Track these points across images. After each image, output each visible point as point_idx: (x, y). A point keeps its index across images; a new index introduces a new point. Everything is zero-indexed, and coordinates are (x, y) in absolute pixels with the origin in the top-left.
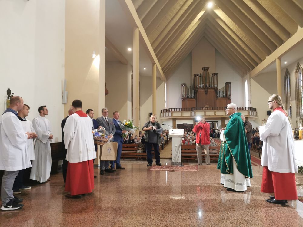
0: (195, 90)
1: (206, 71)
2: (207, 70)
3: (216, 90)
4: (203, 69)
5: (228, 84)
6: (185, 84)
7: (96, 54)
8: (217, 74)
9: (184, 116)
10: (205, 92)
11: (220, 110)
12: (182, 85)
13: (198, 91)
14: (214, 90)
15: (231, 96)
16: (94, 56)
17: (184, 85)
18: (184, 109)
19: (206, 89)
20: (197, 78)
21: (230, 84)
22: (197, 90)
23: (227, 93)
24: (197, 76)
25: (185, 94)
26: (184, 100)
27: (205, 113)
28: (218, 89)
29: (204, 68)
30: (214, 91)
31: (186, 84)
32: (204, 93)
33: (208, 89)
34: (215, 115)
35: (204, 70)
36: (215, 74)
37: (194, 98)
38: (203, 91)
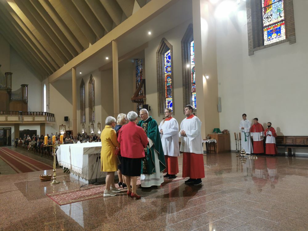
3: (9, 92)
5: (24, 86)
8: (11, 74)
11: (13, 114)
14: (7, 91)
15: (27, 100)
21: (27, 86)
23: (23, 96)
28: (12, 91)
34: (7, 121)
36: (9, 74)
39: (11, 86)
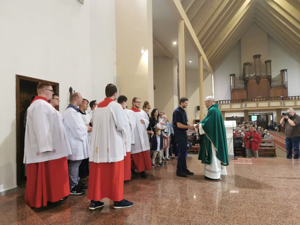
0: (246, 81)
1: (257, 59)
2: (259, 57)
3: (269, 79)
4: (253, 57)
5: (283, 71)
6: (233, 74)
7: (144, 50)
8: (270, 61)
9: (233, 109)
10: (257, 81)
11: (275, 100)
12: (231, 75)
13: (249, 81)
15: (287, 84)
16: (143, 51)
17: (233, 76)
18: (233, 101)
19: (258, 79)
20: (247, 67)
21: (286, 71)
22: (247, 80)
23: (283, 82)
24: (248, 65)
25: (234, 86)
26: (233, 91)
27: (257, 105)
28: (272, 77)
29: (255, 56)
30: (267, 80)
31: (235, 75)
32: (256, 83)
33: (260, 78)
34: (269, 106)
35: (255, 58)
36: (268, 62)
37: (245, 89)
38: (254, 81)
39: (271, 73)
